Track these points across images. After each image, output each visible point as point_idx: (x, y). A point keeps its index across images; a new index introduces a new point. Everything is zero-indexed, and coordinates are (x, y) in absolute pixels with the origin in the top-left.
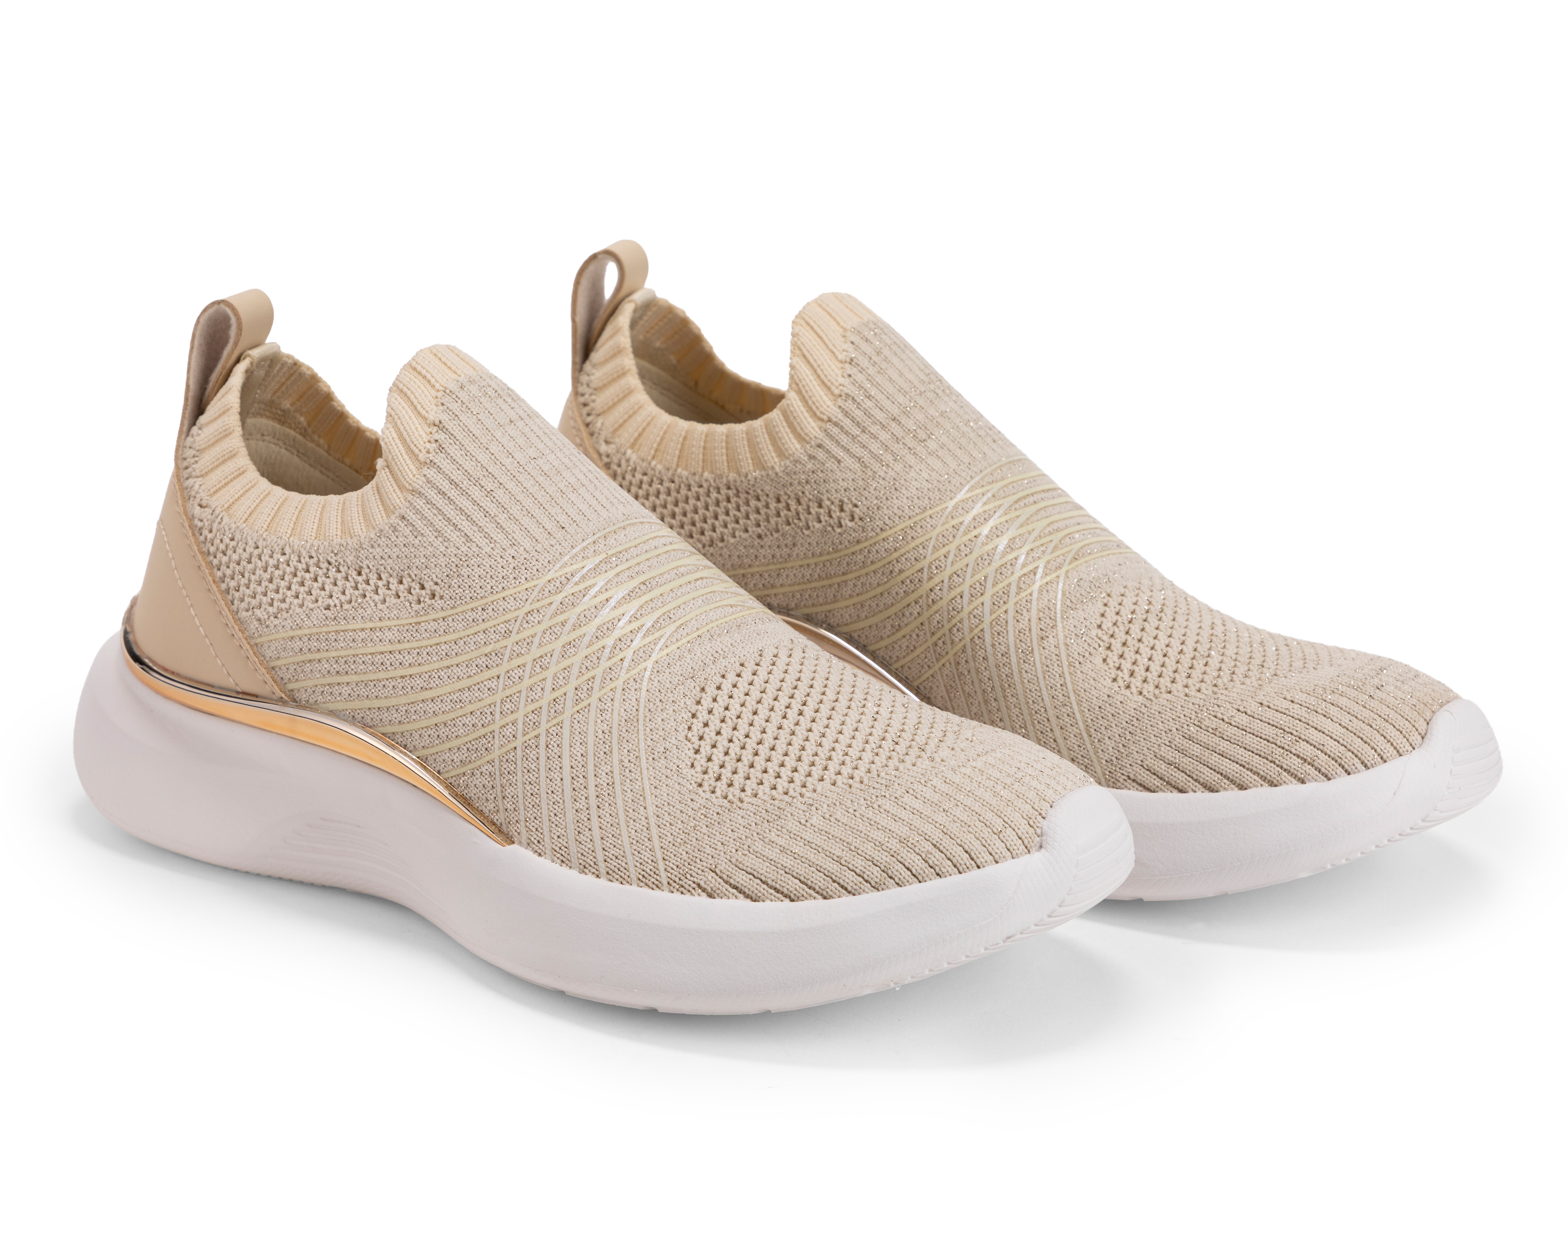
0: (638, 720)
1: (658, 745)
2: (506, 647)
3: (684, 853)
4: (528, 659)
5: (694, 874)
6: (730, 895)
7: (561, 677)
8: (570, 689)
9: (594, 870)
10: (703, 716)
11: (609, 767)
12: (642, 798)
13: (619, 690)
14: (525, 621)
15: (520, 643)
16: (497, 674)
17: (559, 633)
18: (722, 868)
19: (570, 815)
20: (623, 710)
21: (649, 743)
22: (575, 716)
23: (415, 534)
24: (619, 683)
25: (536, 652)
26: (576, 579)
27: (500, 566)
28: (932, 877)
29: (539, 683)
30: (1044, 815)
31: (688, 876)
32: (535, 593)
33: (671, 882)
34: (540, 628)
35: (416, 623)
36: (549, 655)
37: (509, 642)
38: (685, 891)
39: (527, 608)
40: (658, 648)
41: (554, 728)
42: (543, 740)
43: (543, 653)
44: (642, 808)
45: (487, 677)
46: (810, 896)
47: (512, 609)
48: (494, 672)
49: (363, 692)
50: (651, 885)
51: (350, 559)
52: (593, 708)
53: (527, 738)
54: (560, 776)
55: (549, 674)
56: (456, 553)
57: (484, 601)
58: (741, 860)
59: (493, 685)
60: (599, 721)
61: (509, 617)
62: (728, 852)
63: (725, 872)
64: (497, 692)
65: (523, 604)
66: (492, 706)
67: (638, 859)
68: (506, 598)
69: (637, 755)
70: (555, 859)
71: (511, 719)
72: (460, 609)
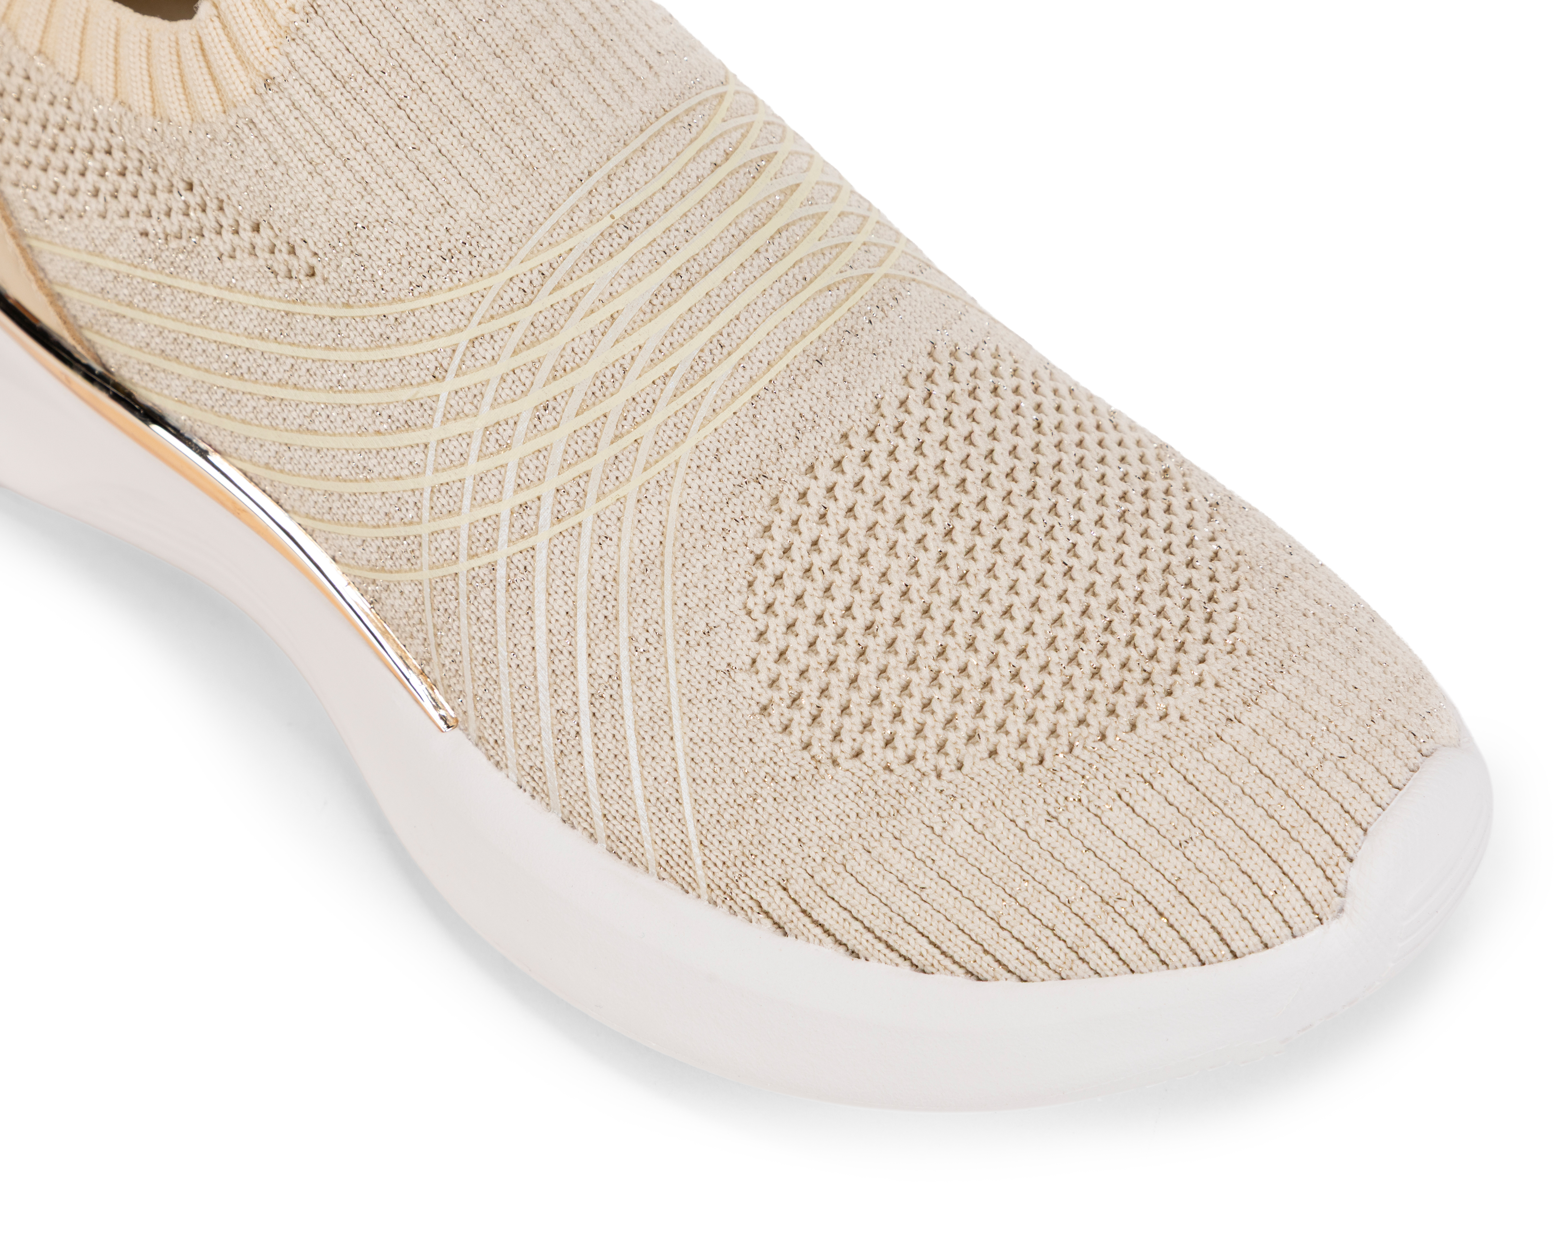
0: (662, 563)
1: (697, 619)
2: (438, 396)
3: (735, 842)
4: (476, 425)
5: (751, 884)
6: (811, 937)
7: (532, 467)
8: (547, 490)
9: (585, 826)
10: (774, 564)
11: (612, 646)
12: (665, 717)
13: (631, 502)
14: (469, 354)
15: (461, 394)
16: (425, 441)
17: (528, 383)
18: (798, 887)
19: (547, 716)
20: (637, 542)
21: (681, 610)
22: (556, 542)
24: (630, 490)
25: (487, 415)
26: (559, 275)
27: (424, 246)
28: (1154, 968)
29: (496, 472)
30: (1351, 854)
31: (742, 885)
32: (486, 303)
33: (713, 886)
34: (494, 372)
35: (287, 313)
36: (511, 422)
37: (443, 389)
38: (735, 909)
39: (474, 331)
40: (698, 420)
41: (521, 557)
42: (501, 572)
43: (501, 419)
44: (667, 738)
45: (407, 443)
46: (945, 968)
47: (448, 329)
48: (417, 436)
50: (679, 882)
51: (172, 159)
52: (586, 531)
53: (475, 563)
54: (531, 643)
55: (511, 458)
56: (346, 210)
57: (399, 307)
58: (829, 881)
59: (418, 458)
60: (596, 557)
61: (442, 342)
62: (808, 860)
63: (802, 894)
64: (424, 472)
65: (465, 322)
66: (417, 493)
67: (657, 831)
68: (436, 308)
69: (660, 631)
70: (524, 783)
71: (448, 523)
72: (357, 312)
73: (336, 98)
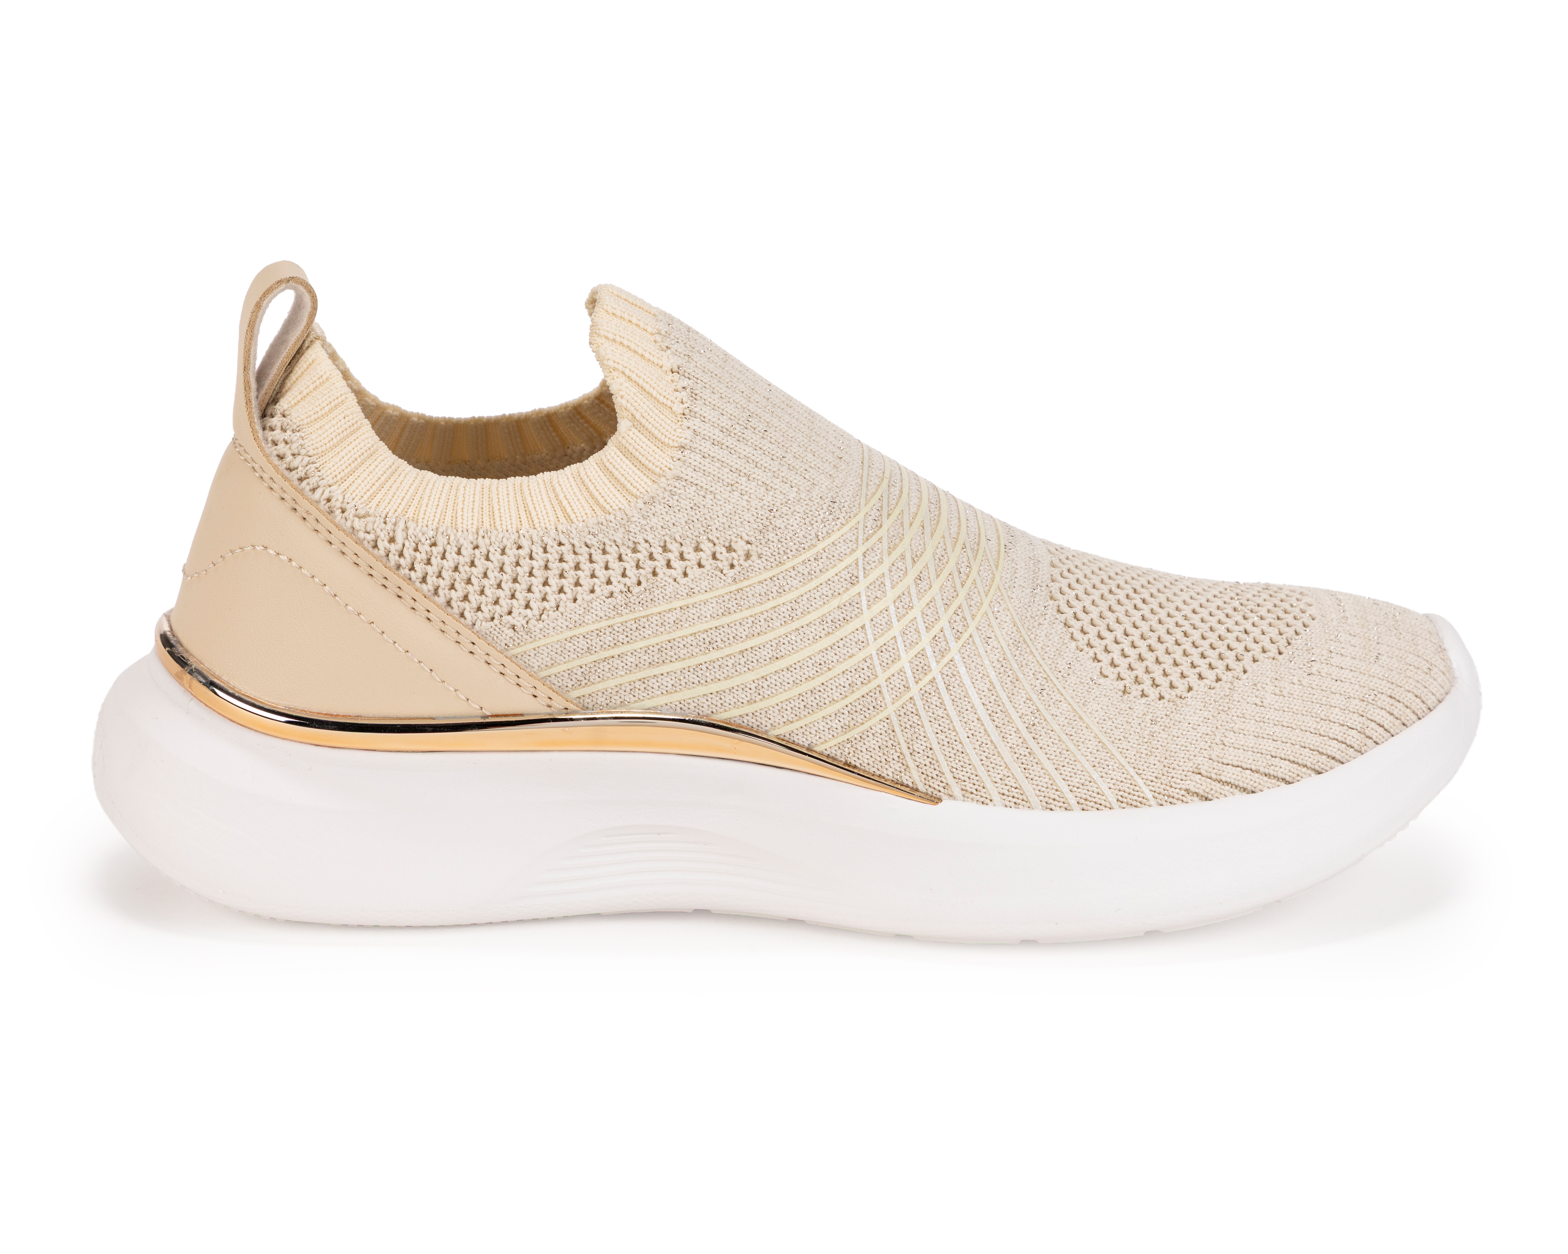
0: (1025, 641)
2: (859, 594)
3: (1157, 763)
4: (888, 602)
5: (1178, 782)
6: (1227, 793)
7: (930, 614)
8: (944, 623)
9: (1061, 804)
11: (1024, 695)
12: (1077, 719)
14: (865, 563)
15: (871, 587)
16: (861, 624)
17: (904, 568)
18: (1206, 768)
19: (1006, 753)
22: (963, 651)
23: (702, 493)
24: (986, 608)
25: (892, 595)
27: (812, 510)
29: (911, 625)
31: (1172, 785)
32: (860, 531)
33: (1156, 794)
34: (884, 568)
35: (738, 591)
36: (906, 593)
37: (861, 587)
38: (1174, 801)
39: (862, 549)
41: (947, 668)
42: (939, 683)
43: (900, 593)
46: (1306, 774)
47: (848, 552)
48: (856, 623)
49: (693, 678)
50: (1134, 803)
51: (619, 537)
52: (976, 638)
53: (921, 684)
54: (976, 716)
55: (916, 613)
56: (761, 504)
57: (814, 551)
58: (1222, 755)
59: (861, 636)
60: (989, 651)
61: (849, 560)
62: (1203, 751)
63: (1210, 770)
64: (869, 645)
65: (855, 545)
66: (868, 660)
67: (1109, 780)
68: (836, 542)
69: (1045, 676)
70: (1008, 803)
71: (894, 669)
72: (789, 565)
73: (730, 442)
